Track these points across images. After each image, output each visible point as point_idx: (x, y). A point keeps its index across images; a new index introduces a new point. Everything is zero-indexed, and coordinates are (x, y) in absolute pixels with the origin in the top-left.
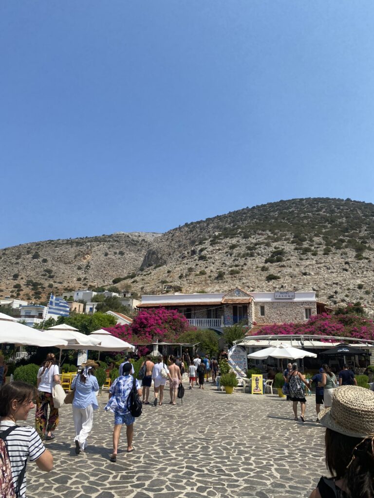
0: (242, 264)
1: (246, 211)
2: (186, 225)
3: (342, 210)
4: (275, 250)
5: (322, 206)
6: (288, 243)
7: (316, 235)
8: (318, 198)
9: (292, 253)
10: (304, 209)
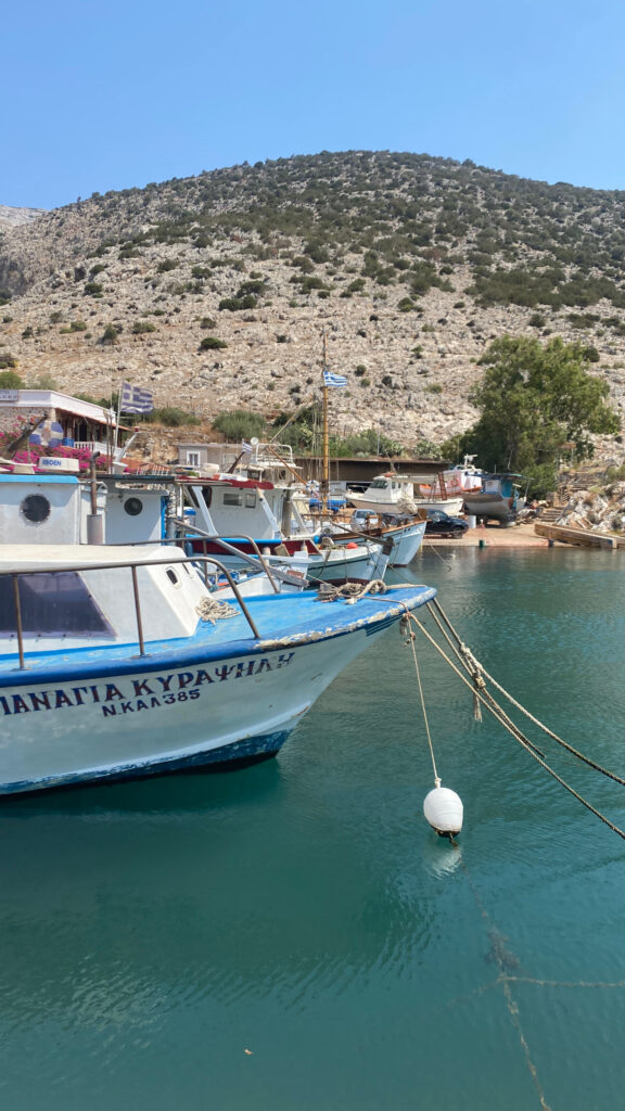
0: (171, 309)
1: (240, 172)
2: (96, 198)
3: (445, 188)
4: (251, 280)
5: (406, 176)
6: (287, 264)
7: (354, 249)
8: (404, 153)
9: (283, 289)
10: (366, 178)
